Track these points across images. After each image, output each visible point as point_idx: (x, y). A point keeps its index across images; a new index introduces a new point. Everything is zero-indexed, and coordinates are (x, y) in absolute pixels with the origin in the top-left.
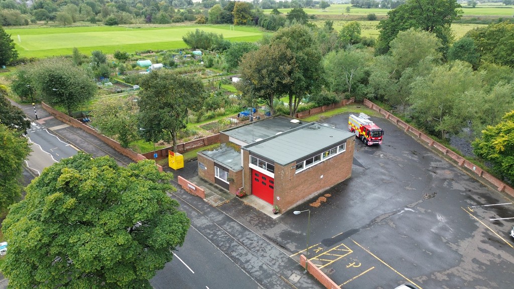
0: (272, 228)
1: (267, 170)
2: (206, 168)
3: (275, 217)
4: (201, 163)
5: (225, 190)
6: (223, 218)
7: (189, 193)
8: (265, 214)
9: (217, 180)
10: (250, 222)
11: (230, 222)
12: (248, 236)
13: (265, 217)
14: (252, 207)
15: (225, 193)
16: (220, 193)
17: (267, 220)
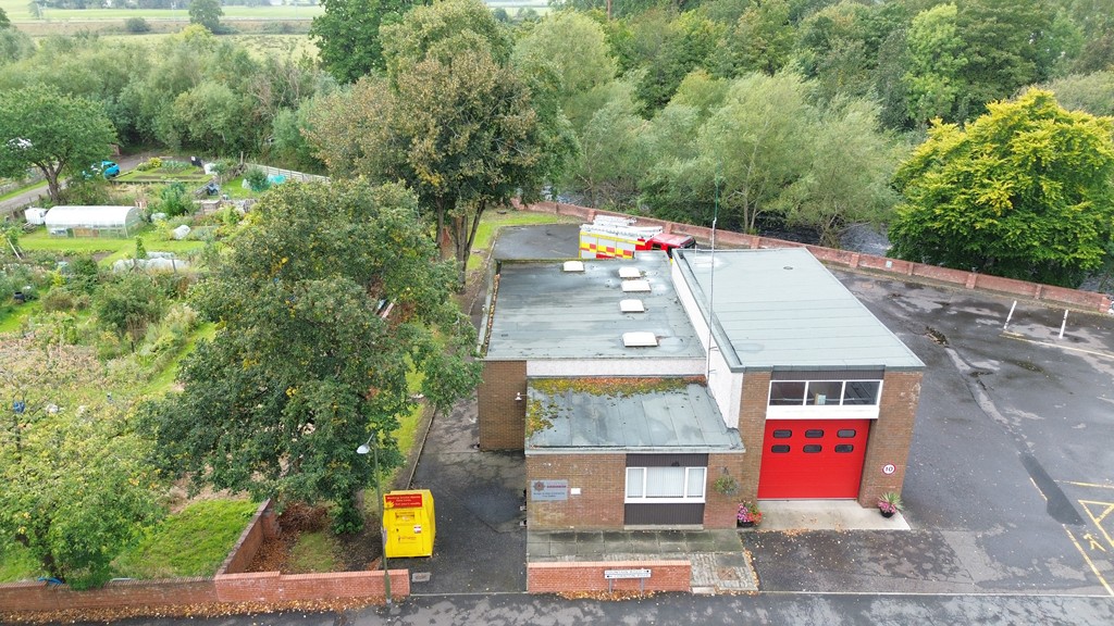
0: (952, 553)
1: (845, 403)
2: (576, 491)
3: (900, 523)
4: (546, 482)
5: (679, 527)
6: (835, 608)
7: (622, 600)
8: (877, 532)
9: (636, 513)
10: (896, 575)
11: (870, 610)
12: (973, 614)
13: (890, 538)
14: (818, 533)
15: (691, 536)
16: (683, 544)
17: (907, 543)
